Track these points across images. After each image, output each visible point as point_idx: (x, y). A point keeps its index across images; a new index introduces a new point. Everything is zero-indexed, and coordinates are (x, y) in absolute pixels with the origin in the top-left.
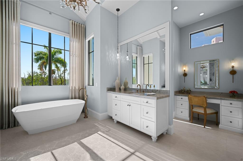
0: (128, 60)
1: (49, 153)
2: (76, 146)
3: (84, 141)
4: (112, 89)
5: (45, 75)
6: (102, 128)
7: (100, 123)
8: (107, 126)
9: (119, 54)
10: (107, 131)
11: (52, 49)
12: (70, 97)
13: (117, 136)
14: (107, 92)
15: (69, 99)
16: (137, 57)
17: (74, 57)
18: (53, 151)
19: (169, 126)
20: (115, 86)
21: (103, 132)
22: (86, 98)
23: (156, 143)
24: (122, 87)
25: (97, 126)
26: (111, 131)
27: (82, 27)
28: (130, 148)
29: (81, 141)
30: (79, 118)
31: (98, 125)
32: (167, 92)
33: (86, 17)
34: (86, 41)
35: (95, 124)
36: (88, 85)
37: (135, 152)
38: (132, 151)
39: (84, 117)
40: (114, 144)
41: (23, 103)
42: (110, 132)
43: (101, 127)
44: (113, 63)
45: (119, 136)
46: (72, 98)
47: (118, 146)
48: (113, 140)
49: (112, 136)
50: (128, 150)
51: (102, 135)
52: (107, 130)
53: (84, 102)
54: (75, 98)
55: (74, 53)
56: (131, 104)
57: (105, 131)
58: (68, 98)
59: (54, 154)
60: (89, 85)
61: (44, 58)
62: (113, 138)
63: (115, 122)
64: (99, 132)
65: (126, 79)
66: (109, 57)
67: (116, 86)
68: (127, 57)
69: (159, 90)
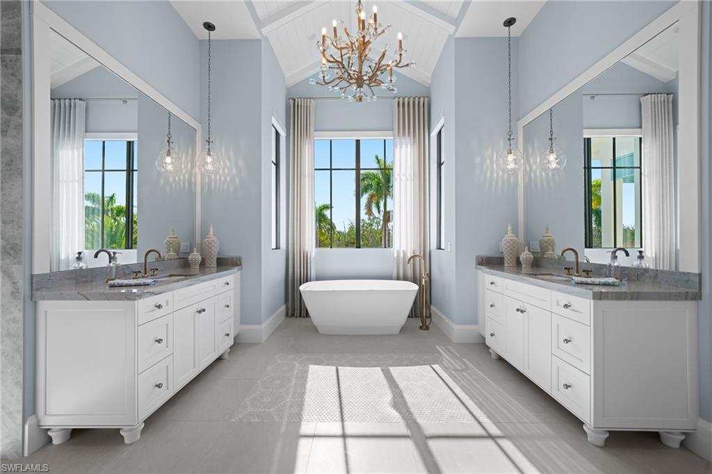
0: (554, 165)
1: (334, 368)
2: (377, 372)
3: (395, 371)
4: (493, 262)
5: (378, 223)
6: (447, 359)
7: (450, 348)
8: (464, 360)
9: (513, 154)
10: (456, 370)
11: (362, 172)
12: (395, 274)
13: (475, 387)
14: (476, 268)
15: (392, 279)
16: (641, 138)
17: (403, 182)
18: (339, 368)
19: (700, 420)
20: (502, 252)
21: (446, 368)
22: (424, 280)
23: (598, 449)
24: (525, 256)
25: (439, 352)
26: (467, 373)
27: (422, 103)
28: (494, 423)
29: (389, 369)
30: (405, 324)
31: (443, 350)
32: (686, 278)
33: (430, 76)
34: (431, 135)
35: (438, 347)
36: (437, 249)
37: (499, 437)
38: (494, 430)
39: (421, 328)
40: (455, 399)
41: (318, 279)
42: (464, 373)
43: (447, 357)
44: (497, 183)
45: (481, 389)
46: (398, 279)
47: (462, 406)
48: (458, 390)
49: (463, 382)
50: (483, 424)
51: (438, 372)
52: (459, 368)
53: (416, 287)
54: (405, 279)
55: (403, 172)
56: (529, 309)
57: (453, 368)
58: (390, 278)
59: (340, 372)
60: (440, 249)
61: (371, 186)
62: (462, 387)
63: (493, 357)
64: (436, 367)
65: (547, 229)
66: (485, 167)
67: (504, 253)
68: (552, 157)
69: (653, 270)
